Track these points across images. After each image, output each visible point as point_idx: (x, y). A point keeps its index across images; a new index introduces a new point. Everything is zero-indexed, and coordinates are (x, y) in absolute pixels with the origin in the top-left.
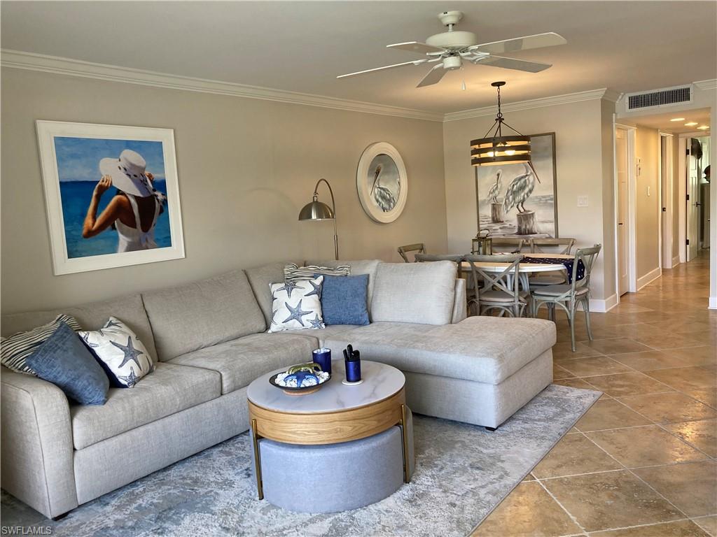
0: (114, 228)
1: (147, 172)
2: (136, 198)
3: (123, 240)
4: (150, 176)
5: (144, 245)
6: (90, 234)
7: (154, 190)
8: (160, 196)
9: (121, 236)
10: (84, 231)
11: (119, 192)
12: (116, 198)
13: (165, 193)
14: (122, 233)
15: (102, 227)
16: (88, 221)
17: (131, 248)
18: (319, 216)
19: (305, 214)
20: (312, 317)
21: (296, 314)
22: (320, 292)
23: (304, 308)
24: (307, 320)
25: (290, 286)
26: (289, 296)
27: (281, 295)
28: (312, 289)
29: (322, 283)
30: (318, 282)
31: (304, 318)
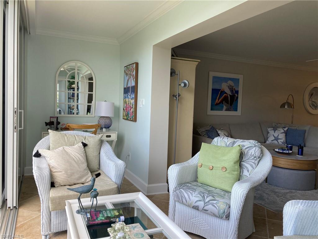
0: (223, 104)
1: (234, 88)
2: (230, 95)
3: (225, 107)
4: (234, 89)
5: (230, 109)
6: (217, 104)
7: (235, 93)
8: (236, 96)
9: (224, 106)
10: (215, 104)
11: (226, 93)
12: (225, 94)
13: (238, 95)
14: (225, 105)
15: (220, 103)
16: (217, 100)
17: (226, 110)
18: (288, 107)
19: (283, 106)
20: (282, 141)
21: (277, 139)
22: (286, 133)
23: (279, 137)
24: (280, 142)
25: (275, 129)
26: (275, 132)
27: (271, 132)
28: (283, 131)
29: (287, 130)
30: (286, 129)
31: (279, 141)
